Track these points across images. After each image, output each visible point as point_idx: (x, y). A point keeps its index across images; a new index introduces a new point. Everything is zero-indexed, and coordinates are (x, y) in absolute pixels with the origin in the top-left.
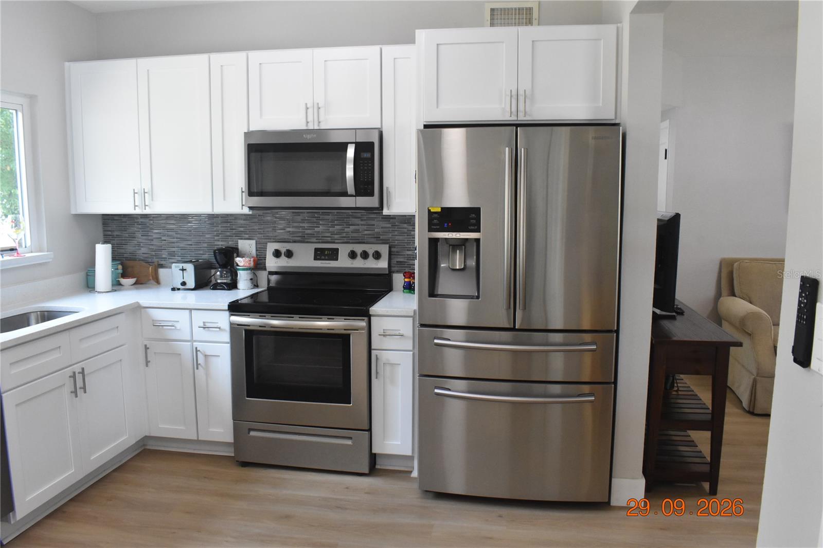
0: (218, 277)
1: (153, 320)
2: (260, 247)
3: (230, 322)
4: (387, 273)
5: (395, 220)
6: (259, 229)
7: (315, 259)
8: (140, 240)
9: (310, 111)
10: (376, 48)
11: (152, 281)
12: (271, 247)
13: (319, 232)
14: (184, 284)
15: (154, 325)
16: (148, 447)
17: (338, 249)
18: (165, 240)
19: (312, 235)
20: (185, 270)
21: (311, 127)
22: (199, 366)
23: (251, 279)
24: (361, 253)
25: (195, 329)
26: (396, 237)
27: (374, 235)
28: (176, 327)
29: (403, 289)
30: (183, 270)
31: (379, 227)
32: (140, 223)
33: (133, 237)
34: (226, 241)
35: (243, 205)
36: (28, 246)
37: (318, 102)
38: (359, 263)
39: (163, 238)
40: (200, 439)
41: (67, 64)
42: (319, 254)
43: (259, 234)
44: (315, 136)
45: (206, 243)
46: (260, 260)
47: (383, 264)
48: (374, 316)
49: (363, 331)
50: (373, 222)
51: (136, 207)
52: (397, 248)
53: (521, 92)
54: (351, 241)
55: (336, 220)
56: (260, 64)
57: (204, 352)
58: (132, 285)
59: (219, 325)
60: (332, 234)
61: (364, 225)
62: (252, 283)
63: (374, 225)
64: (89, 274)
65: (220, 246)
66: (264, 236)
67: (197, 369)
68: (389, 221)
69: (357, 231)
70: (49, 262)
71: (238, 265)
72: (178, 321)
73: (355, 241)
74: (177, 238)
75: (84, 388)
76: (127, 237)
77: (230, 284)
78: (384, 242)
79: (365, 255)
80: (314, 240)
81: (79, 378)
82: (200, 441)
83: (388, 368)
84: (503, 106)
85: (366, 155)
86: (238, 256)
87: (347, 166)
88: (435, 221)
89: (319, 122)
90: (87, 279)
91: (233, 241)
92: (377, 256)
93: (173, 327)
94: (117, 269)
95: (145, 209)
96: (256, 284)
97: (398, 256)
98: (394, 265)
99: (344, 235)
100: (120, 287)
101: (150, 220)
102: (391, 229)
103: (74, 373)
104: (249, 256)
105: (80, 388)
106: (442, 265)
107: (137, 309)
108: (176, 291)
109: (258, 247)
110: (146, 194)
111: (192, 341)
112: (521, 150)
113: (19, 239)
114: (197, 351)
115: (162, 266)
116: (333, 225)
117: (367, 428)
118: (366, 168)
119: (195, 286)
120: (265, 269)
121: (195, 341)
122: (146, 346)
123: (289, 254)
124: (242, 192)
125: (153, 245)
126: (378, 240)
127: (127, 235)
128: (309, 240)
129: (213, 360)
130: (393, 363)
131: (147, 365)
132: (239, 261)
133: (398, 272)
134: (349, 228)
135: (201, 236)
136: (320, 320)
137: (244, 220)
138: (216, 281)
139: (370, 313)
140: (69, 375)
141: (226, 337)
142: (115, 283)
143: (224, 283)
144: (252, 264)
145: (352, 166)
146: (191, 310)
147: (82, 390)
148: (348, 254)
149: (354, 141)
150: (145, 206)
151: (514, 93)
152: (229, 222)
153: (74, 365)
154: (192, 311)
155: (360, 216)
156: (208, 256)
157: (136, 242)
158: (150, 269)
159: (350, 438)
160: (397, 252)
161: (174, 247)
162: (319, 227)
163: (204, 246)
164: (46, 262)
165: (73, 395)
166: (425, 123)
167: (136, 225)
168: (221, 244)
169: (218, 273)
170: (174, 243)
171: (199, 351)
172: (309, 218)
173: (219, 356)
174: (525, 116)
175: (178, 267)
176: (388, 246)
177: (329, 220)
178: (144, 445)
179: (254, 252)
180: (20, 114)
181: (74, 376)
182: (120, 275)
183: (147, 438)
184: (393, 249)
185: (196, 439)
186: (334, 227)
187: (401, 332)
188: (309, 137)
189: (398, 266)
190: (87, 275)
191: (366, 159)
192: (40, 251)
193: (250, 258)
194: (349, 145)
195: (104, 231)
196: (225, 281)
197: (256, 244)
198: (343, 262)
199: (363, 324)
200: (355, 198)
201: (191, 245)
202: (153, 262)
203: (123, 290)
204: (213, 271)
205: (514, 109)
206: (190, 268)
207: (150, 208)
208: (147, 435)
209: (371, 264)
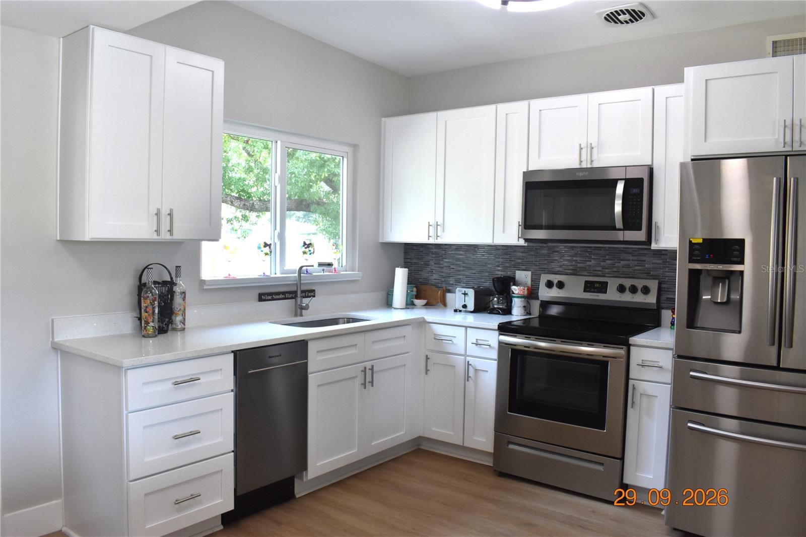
0: (495, 303)
1: (435, 334)
2: (535, 278)
3: (499, 341)
4: (655, 308)
5: (666, 256)
6: (535, 261)
7: (585, 291)
8: (433, 268)
9: (584, 151)
10: (649, 89)
11: (440, 304)
12: (544, 278)
13: (591, 266)
14: (465, 306)
15: (435, 339)
16: (422, 447)
17: (607, 282)
18: (453, 269)
19: (583, 269)
20: (467, 294)
21: (584, 166)
22: (470, 379)
23: (524, 307)
24: (630, 288)
25: (469, 345)
26: (667, 273)
27: (645, 271)
28: (453, 342)
29: (670, 325)
30: (465, 294)
31: (650, 263)
32: (434, 253)
33: (427, 264)
34: (505, 271)
35: (519, 237)
36: (343, 265)
37: (591, 142)
38: (627, 297)
39: (452, 267)
40: (465, 445)
41: (383, 119)
42: (589, 287)
43: (535, 266)
44: (587, 173)
45: (487, 272)
46: (534, 290)
47: (651, 299)
48: (634, 345)
49: (622, 360)
50: (644, 258)
51: (430, 238)
52: (668, 284)
53: (797, 122)
54: (621, 276)
55: (607, 255)
56: (540, 110)
57: (475, 367)
58: (424, 305)
59: (489, 343)
60: (603, 269)
61: (635, 260)
62: (525, 310)
63: (645, 261)
64: (389, 293)
65: (500, 276)
66: (539, 268)
67: (468, 381)
68: (661, 257)
69: (628, 266)
70: (358, 280)
71: (513, 293)
72: (455, 337)
73: (624, 276)
74: (463, 267)
75: (372, 382)
76: (422, 265)
77: (505, 309)
78: (654, 277)
79: (633, 290)
80: (585, 273)
81: (369, 373)
82: (465, 447)
83: (644, 399)
84: (777, 137)
85: (635, 191)
86: (514, 285)
87: (616, 202)
88: (696, 252)
89: (592, 161)
90: (388, 296)
91: (511, 271)
92: (646, 290)
93: (450, 342)
94: (412, 291)
95: (437, 239)
96: (529, 312)
97: (668, 293)
98: (664, 302)
99: (615, 270)
100: (413, 306)
101: (442, 250)
102: (662, 266)
103: (365, 368)
104: (524, 285)
105: (369, 382)
106: (704, 297)
107: (422, 323)
108: (458, 313)
109: (533, 278)
110: (438, 226)
111: (465, 355)
112: (791, 179)
113: (338, 258)
114: (469, 364)
115: (449, 291)
116: (604, 259)
117: (619, 456)
118: (635, 203)
119: (474, 309)
120: (538, 299)
121: (469, 356)
122: (427, 356)
123: (561, 285)
124: (519, 225)
125: (442, 272)
126: (648, 275)
127: (423, 263)
128: (580, 274)
129: (482, 374)
130: (650, 394)
131: (426, 374)
132: (514, 289)
133: (667, 308)
134: (620, 263)
135: (484, 266)
136: (581, 345)
137: (522, 253)
138: (493, 306)
139: (630, 343)
140: (361, 369)
141: (494, 354)
142: (409, 302)
143: (500, 308)
144: (526, 293)
145: (621, 202)
146: (466, 327)
147: (370, 384)
148: (616, 288)
149: (624, 178)
150: (437, 236)
151: (789, 123)
152: (510, 254)
153: (366, 361)
154: (468, 328)
155: (631, 252)
156: (488, 284)
157: (429, 269)
158: (439, 293)
159: (602, 464)
160: (667, 288)
161: (460, 275)
162: (591, 261)
163: (485, 275)
164: (356, 280)
165: (363, 386)
166: (693, 158)
167: (430, 255)
168: (500, 273)
169: (495, 299)
170: (460, 271)
171: (471, 365)
172: (582, 253)
173: (487, 371)
174: (800, 146)
175: (461, 291)
176: (657, 281)
177: (600, 254)
178: (419, 445)
179: (529, 283)
180: (345, 160)
181: (364, 371)
182: (414, 297)
183: (420, 439)
184: (663, 286)
185: (462, 445)
186: (605, 262)
187: (660, 364)
188: (581, 174)
189: (668, 302)
190: (388, 294)
191: (635, 194)
192: (353, 271)
193: (524, 287)
194: (619, 182)
195: (405, 258)
196: (501, 307)
197: (532, 275)
198: (612, 295)
199: (622, 352)
200: (622, 231)
201: (475, 273)
202: (442, 287)
203: (416, 308)
204: (491, 298)
205: (788, 139)
206: (471, 293)
207: (441, 238)
208: (422, 435)
209: (639, 298)
